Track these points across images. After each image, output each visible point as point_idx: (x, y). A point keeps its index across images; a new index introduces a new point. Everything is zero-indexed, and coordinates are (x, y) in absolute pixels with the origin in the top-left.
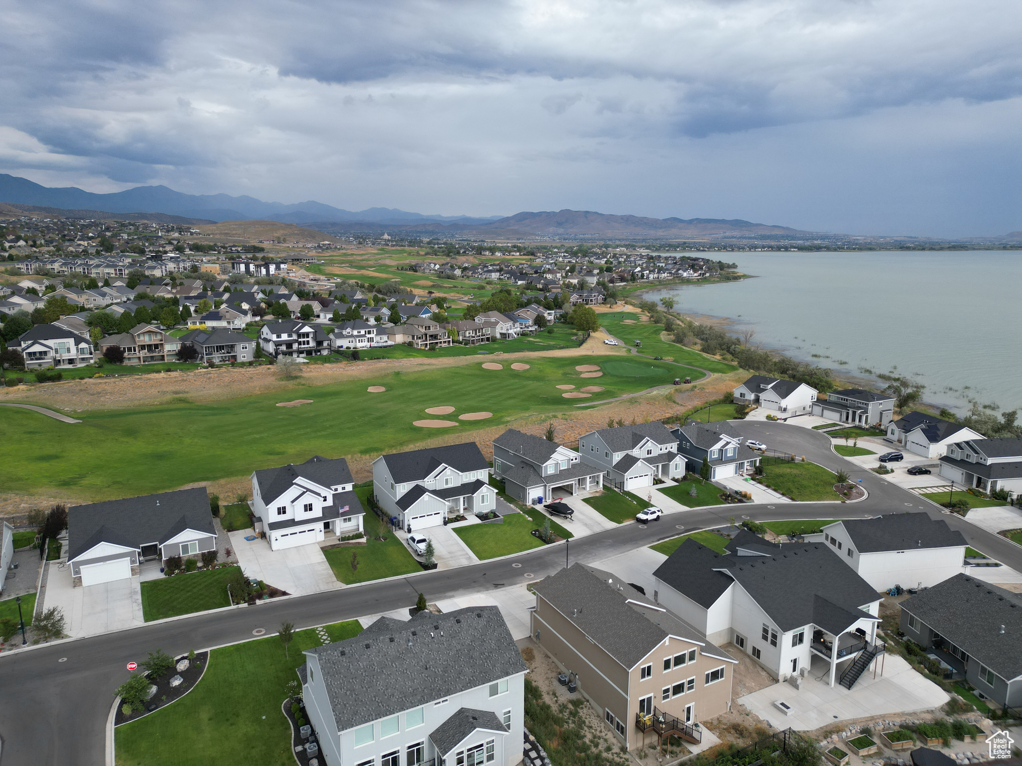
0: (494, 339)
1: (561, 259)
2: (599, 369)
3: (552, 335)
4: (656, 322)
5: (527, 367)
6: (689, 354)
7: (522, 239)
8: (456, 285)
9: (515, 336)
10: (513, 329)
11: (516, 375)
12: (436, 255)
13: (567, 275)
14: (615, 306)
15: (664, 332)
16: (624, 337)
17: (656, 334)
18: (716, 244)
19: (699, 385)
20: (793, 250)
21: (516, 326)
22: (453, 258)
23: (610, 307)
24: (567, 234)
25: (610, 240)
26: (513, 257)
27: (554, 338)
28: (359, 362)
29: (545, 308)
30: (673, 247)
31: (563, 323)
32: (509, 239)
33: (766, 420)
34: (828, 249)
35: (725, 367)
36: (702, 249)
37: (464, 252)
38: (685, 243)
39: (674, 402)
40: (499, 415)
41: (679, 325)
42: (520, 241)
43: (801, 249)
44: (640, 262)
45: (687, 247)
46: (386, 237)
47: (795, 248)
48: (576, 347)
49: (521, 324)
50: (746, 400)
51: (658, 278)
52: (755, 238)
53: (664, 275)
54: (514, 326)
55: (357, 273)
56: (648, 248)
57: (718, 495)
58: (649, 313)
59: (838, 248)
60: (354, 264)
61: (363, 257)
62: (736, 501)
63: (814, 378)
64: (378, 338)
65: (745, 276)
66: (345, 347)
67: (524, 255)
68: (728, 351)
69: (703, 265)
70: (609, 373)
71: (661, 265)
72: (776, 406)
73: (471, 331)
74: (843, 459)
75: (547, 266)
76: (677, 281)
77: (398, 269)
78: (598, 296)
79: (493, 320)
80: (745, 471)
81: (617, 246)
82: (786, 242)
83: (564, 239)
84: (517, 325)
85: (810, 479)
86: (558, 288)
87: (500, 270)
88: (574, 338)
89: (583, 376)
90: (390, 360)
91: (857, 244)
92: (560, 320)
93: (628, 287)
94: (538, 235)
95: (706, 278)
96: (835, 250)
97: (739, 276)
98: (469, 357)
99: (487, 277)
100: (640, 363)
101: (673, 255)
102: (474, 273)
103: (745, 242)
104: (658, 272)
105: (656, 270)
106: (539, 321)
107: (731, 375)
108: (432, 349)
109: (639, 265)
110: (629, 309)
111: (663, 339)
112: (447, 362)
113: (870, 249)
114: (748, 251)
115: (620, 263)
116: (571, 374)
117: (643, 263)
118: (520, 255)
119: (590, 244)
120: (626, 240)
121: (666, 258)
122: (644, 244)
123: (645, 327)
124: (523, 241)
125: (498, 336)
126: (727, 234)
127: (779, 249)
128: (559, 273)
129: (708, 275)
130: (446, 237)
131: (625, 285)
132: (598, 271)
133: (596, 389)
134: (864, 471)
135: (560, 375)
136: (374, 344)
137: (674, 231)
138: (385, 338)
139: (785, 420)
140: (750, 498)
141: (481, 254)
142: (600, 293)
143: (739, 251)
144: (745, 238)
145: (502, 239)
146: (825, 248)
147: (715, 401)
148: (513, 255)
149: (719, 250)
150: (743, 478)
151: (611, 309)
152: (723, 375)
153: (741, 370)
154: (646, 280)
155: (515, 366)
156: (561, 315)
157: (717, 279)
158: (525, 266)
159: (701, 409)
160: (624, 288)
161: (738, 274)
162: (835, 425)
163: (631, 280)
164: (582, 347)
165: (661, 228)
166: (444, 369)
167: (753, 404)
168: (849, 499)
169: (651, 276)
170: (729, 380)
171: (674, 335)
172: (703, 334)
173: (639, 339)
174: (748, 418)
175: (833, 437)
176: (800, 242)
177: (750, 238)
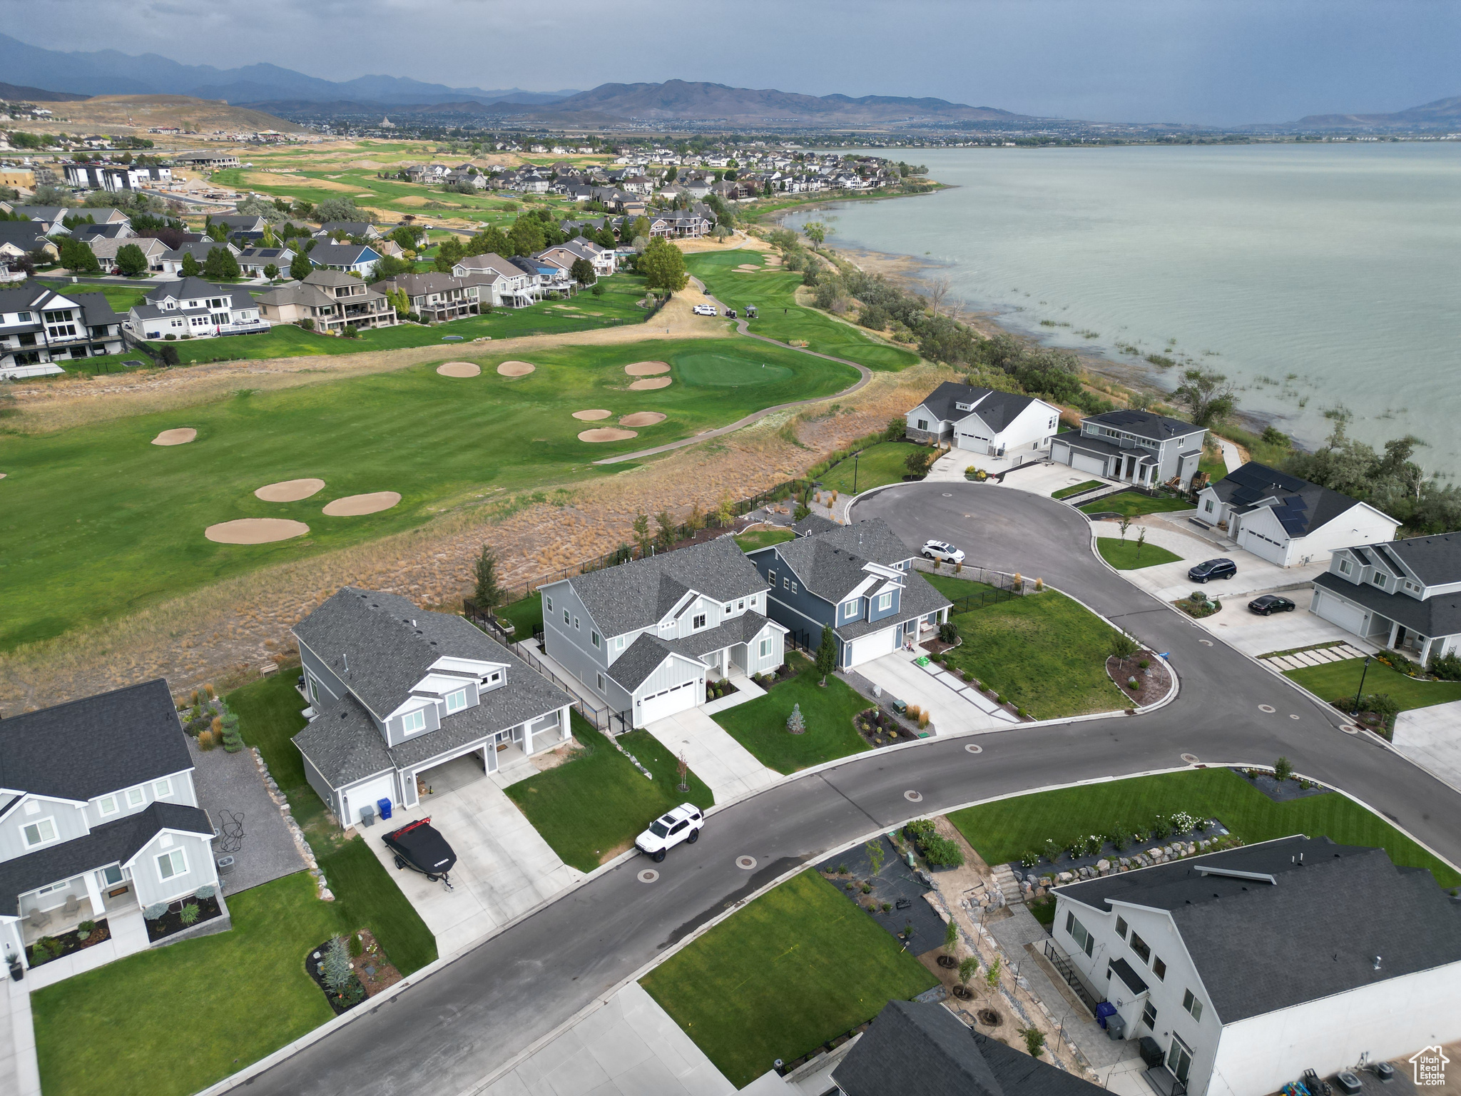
0: (486, 309)
1: (658, 159)
2: (667, 369)
3: (601, 297)
4: (791, 268)
5: (530, 368)
6: (837, 331)
7: (608, 128)
8: (467, 202)
9: (531, 301)
10: (525, 288)
11: (502, 389)
12: (454, 152)
13: (662, 185)
14: (728, 239)
15: (803, 287)
16: (733, 298)
17: (788, 291)
18: (898, 137)
19: (845, 401)
20: (1008, 144)
21: (534, 282)
22: (481, 158)
23: (720, 241)
24: (678, 119)
25: (743, 130)
26: (583, 156)
27: (603, 305)
28: (175, 370)
29: (600, 244)
30: (835, 141)
31: (630, 272)
32: (586, 128)
33: (964, 480)
34: (1058, 143)
35: (896, 357)
36: (877, 143)
37: (503, 148)
38: (853, 134)
39: (796, 443)
40: (417, 500)
41: (829, 272)
42: (605, 131)
43: (1020, 143)
44: (781, 164)
45: (856, 141)
46: (386, 123)
47: (1011, 141)
48: (639, 322)
49: (546, 278)
50: (929, 433)
51: (807, 189)
52: (955, 127)
53: (816, 185)
54: (531, 281)
55: (303, 184)
56: (797, 142)
57: (854, 719)
58: (783, 250)
59: (1073, 141)
60: (306, 169)
61: (327, 157)
62: (894, 734)
63: (1050, 374)
64: (235, 316)
65: (939, 187)
66: (162, 335)
67: (601, 152)
68: (907, 323)
69: (878, 169)
70: (684, 380)
71: (813, 168)
72: (983, 446)
73: (438, 295)
74: (1118, 576)
75: (633, 171)
76: (836, 195)
77: (379, 176)
78: (701, 221)
79: (487, 271)
80: (918, 638)
81: (752, 139)
82: (999, 134)
83: (673, 128)
84: (538, 279)
85: (1057, 646)
86: (641, 207)
87: (550, 179)
88: (640, 303)
89: (636, 386)
90: (247, 363)
91: (1098, 136)
92: (626, 266)
93: (760, 206)
94: (633, 122)
95: (879, 189)
96: (1068, 144)
97: (929, 186)
98: (418, 350)
99: (529, 188)
100: (744, 355)
101: (833, 153)
102: (507, 182)
103: (940, 132)
104: (808, 180)
105: (804, 177)
106: (581, 271)
107: (906, 373)
108: (349, 333)
109: (780, 168)
110: (752, 244)
111: (798, 301)
112: (368, 364)
113: (1117, 143)
114: (944, 147)
115: (749, 165)
116: (612, 383)
117: (785, 166)
118: (595, 152)
119: (711, 136)
120: (768, 130)
121: (823, 158)
122: (793, 135)
123: (772, 277)
124: (609, 131)
125: (498, 302)
126: (915, 121)
127: (988, 143)
128: (648, 181)
129: (883, 184)
130: (487, 125)
131: (755, 202)
132: (713, 178)
133: (650, 418)
134: (1162, 609)
135: (589, 386)
136: (227, 327)
137: (838, 116)
138: (253, 314)
139: (1001, 476)
140: (927, 723)
141: (530, 151)
142: (706, 216)
143: (931, 147)
144: (941, 127)
145: (576, 128)
146: (1054, 141)
147: (872, 438)
148: (583, 153)
150: (911, 656)
151: (720, 245)
152: (892, 374)
153: (924, 363)
154: (788, 194)
155: (506, 369)
156: (628, 258)
157: (897, 192)
158: (596, 170)
159: (844, 458)
160: (753, 206)
161: (929, 183)
162: (1093, 485)
163: (764, 193)
164: (650, 322)
165: (818, 111)
166: (352, 380)
167: (942, 441)
168: (1142, 701)
169: (796, 187)
170: (902, 386)
171: (816, 293)
172: (866, 289)
173: (755, 303)
174: (931, 478)
175: (1094, 518)
176: (1018, 132)
177: (947, 127)
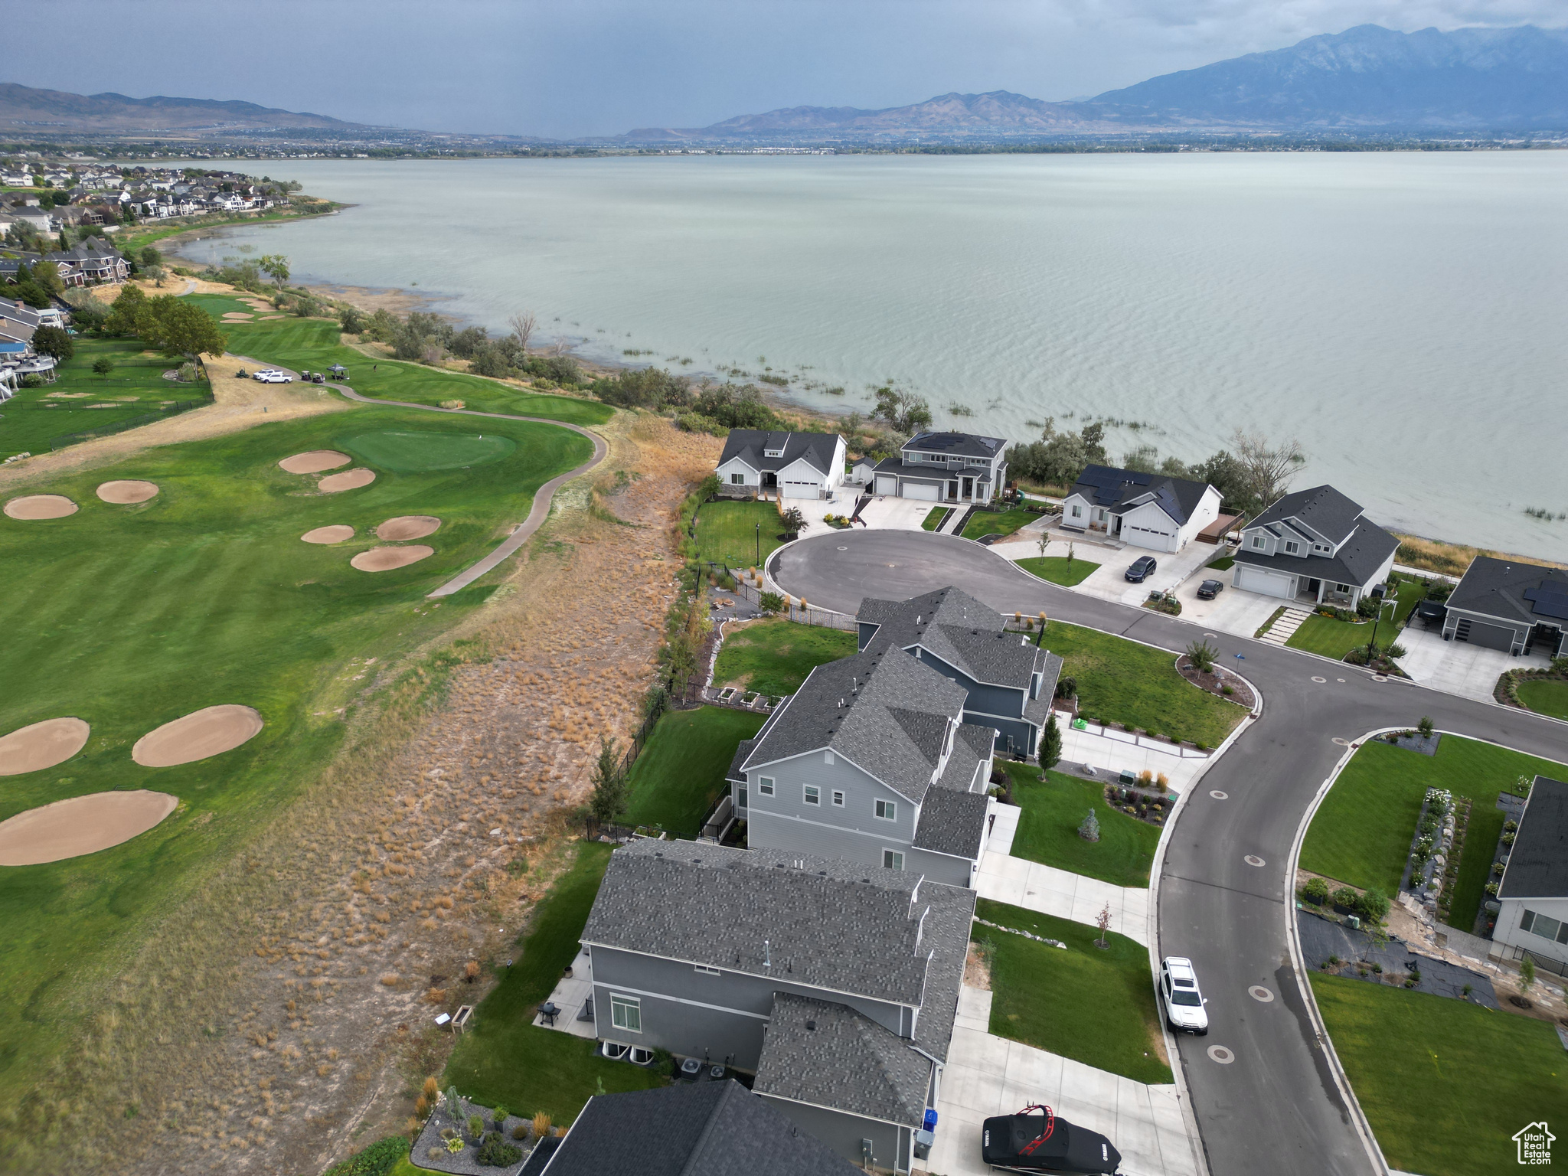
2: (348, 460)
3: (108, 375)
5: (149, 489)
6: (468, 385)
9: (8, 392)
14: (166, 281)
15: (351, 335)
18: (219, 146)
20: (360, 155)
23: (158, 285)
27: (128, 385)
34: (413, 155)
36: (199, 154)
43: (373, 154)
45: (169, 151)
47: (363, 152)
48: (206, 403)
49: (4, 357)
50: (747, 487)
52: (284, 135)
53: (188, 208)
58: (254, 292)
59: (428, 153)
65: (336, 206)
70: (385, 469)
72: (814, 491)
76: (219, 219)
82: (340, 144)
88: (171, 375)
89: (330, 487)
91: (448, 147)
95: (270, 211)
96: (425, 157)
97: (324, 206)
103: (268, 141)
110: (200, 286)
113: (473, 155)
114: (284, 159)
116: (292, 488)
121: (159, 174)
123: (287, 326)
126: (227, 127)
127: (337, 154)
129: (269, 205)
131: (120, 231)
133: (416, 525)
135: (267, 498)
137: (120, 120)
139: (859, 519)
143: (270, 158)
144: (267, 134)
146: (408, 153)
147: (693, 501)
149: (231, 156)
150: (1064, 723)
153: (619, 411)
154: (155, 219)
155: (110, 492)
157: (293, 213)
159: (691, 529)
162: (942, 511)
163: (125, 220)
164: (220, 400)
165: (91, 113)
167: (762, 493)
168: (1245, 702)
169: (164, 211)
171: (382, 341)
174: (802, 533)
175: (985, 542)
176: (357, 142)
177: (271, 135)
